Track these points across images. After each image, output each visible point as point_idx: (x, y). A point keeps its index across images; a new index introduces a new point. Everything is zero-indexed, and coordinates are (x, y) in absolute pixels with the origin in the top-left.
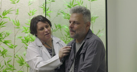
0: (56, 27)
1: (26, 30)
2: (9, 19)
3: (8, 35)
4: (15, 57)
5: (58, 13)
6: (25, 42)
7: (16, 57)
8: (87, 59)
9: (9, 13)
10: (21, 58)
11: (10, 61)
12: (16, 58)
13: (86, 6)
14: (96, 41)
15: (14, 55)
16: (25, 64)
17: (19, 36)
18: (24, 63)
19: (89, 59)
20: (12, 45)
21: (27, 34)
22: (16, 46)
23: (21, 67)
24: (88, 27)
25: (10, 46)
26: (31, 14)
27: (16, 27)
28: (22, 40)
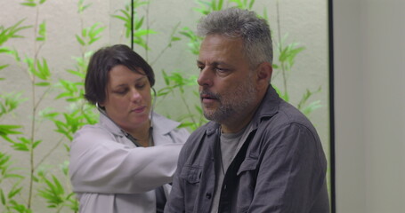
0: (167, 82)
1: (71, 92)
2: (14, 57)
3: (13, 107)
4: (34, 179)
5: (174, 36)
6: (67, 130)
7: (40, 178)
8: (264, 192)
9: (13, 37)
10: (53, 183)
11: (17, 191)
12: (37, 180)
13: (265, 13)
14: (293, 127)
15: (32, 171)
16: (67, 202)
17: (47, 110)
18: (63, 197)
19: (270, 190)
20: (23, 139)
21: (73, 106)
22: (37, 143)
23: (55, 210)
24: (262, 81)
25: (16, 145)
26: (86, 40)
27: (38, 80)
28: (58, 124)
